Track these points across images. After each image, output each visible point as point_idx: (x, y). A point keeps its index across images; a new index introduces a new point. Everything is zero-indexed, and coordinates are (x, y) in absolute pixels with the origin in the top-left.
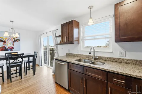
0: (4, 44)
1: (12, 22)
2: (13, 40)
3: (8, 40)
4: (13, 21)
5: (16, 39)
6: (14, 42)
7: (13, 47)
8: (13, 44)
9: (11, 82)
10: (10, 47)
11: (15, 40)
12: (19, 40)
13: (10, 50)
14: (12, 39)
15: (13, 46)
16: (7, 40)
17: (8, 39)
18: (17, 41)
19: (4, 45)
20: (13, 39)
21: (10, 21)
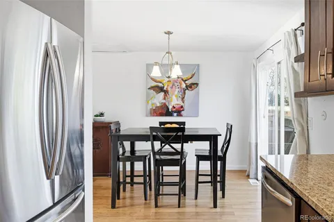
0: (165, 99)
1: (169, 33)
2: (184, 86)
3: (172, 88)
4: (171, 31)
5: (188, 82)
6: (185, 93)
7: (182, 107)
8: (183, 98)
9: (156, 206)
10: (177, 107)
11: (186, 86)
12: (197, 84)
13: (175, 114)
14: (181, 84)
15: (182, 104)
16: (171, 85)
17: (173, 85)
18: (191, 87)
19: (164, 101)
20: (183, 83)
21: (166, 33)
